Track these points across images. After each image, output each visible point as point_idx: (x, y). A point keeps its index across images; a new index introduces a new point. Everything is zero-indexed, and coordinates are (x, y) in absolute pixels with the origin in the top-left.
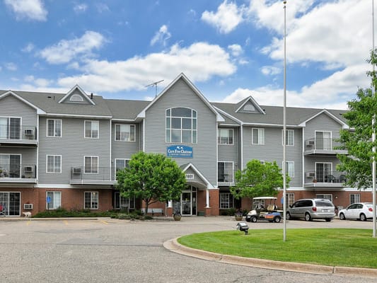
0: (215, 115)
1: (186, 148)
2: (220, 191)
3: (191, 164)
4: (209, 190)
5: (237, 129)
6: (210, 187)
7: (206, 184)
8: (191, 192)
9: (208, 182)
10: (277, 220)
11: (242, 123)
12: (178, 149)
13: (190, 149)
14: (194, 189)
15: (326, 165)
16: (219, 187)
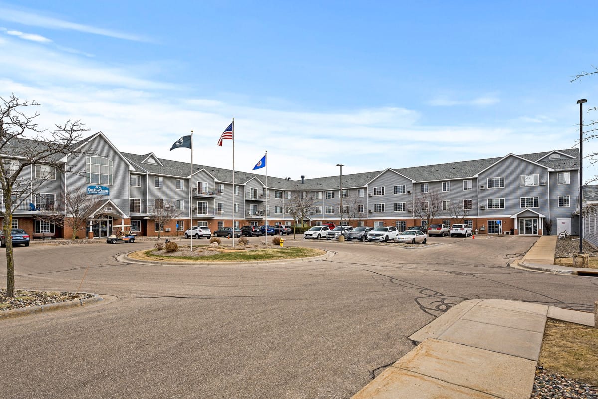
0: (128, 165)
1: (103, 188)
2: (131, 219)
3: (109, 201)
4: (124, 220)
5: (144, 176)
6: (125, 217)
7: (122, 215)
8: (107, 220)
9: (123, 213)
10: (132, 241)
11: (148, 173)
12: (96, 189)
13: (107, 189)
14: (110, 218)
15: (204, 203)
16: (130, 216)
